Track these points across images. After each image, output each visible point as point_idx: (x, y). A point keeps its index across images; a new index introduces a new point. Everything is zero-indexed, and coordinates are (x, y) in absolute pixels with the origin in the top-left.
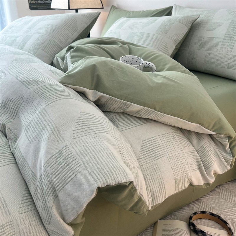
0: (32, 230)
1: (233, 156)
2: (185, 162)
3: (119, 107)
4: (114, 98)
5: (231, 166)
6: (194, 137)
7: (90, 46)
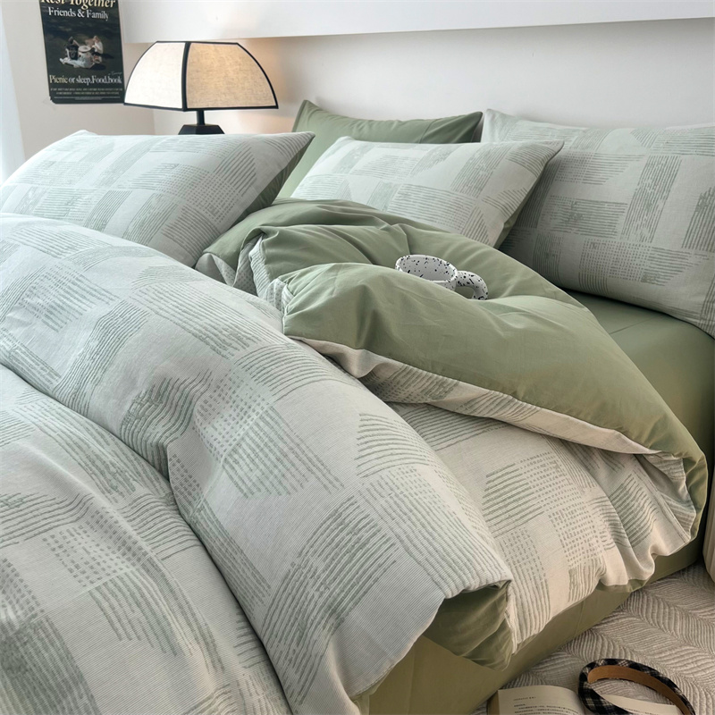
1: (696, 508)
2: (588, 526)
3: (423, 391)
4: (416, 369)
5: (692, 533)
6: (598, 463)
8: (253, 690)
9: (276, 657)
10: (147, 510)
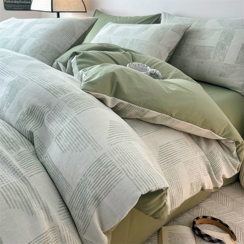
1: (240, 160)
3: (136, 114)
4: (133, 105)
5: (238, 170)
6: (203, 143)
7: (96, 52)
8: (64, 229)
9: (74, 216)
10: (25, 157)
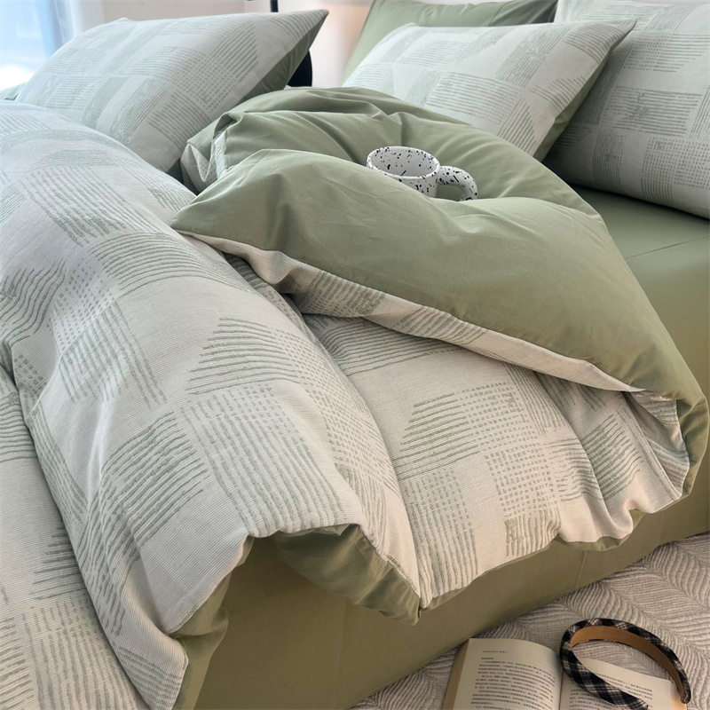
0: (70, 646)
1: (691, 461)
2: (541, 471)
3: (348, 304)
4: (334, 276)
5: (685, 489)
6: (575, 398)
7: (284, 115)
